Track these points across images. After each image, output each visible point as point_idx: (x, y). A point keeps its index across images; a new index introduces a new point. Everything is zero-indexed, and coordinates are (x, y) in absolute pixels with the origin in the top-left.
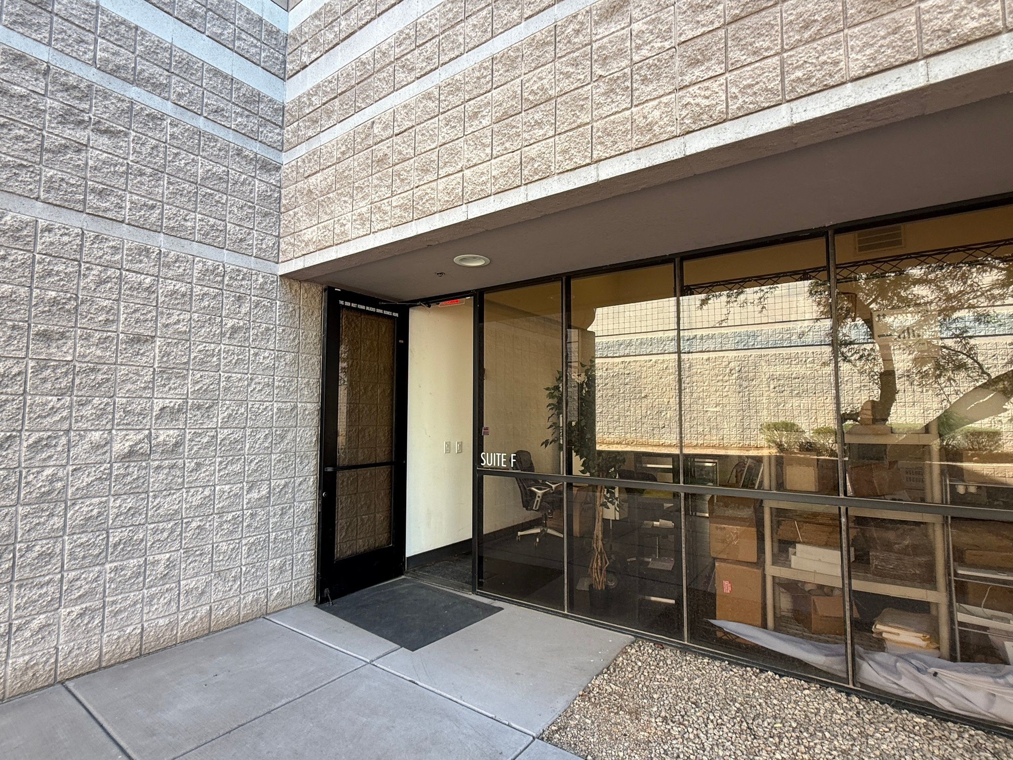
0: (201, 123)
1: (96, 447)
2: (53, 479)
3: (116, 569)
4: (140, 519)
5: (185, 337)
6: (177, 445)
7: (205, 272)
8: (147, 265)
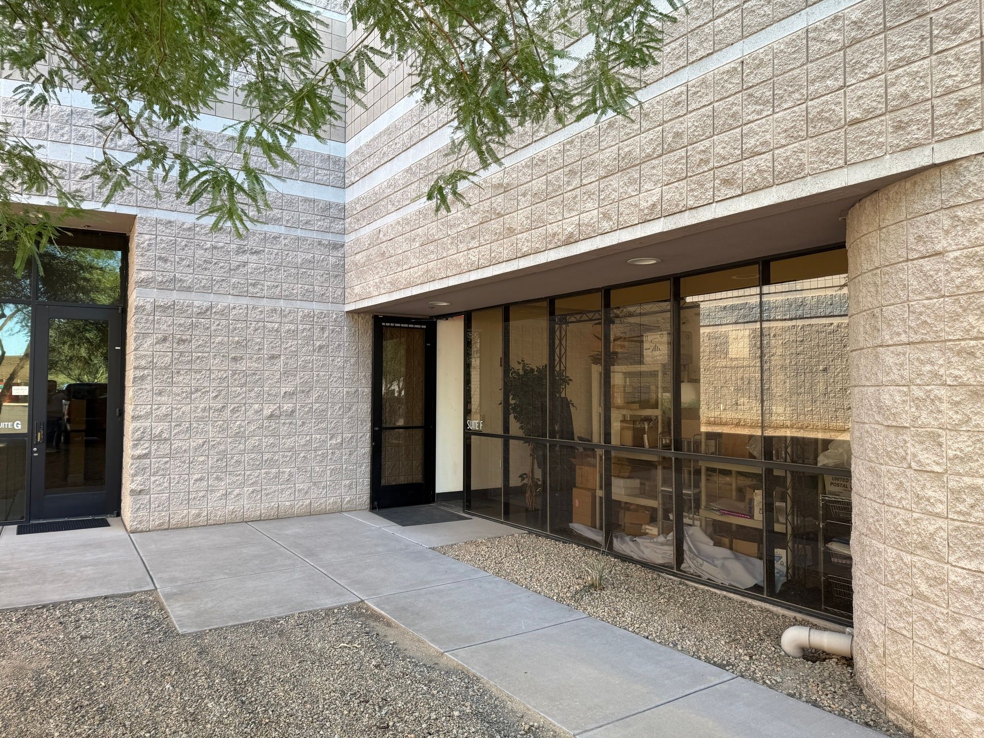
0: (299, 233)
1: (257, 412)
2: (240, 427)
3: (266, 473)
4: (276, 449)
5: (295, 354)
6: (293, 412)
7: (304, 317)
8: (276, 318)
